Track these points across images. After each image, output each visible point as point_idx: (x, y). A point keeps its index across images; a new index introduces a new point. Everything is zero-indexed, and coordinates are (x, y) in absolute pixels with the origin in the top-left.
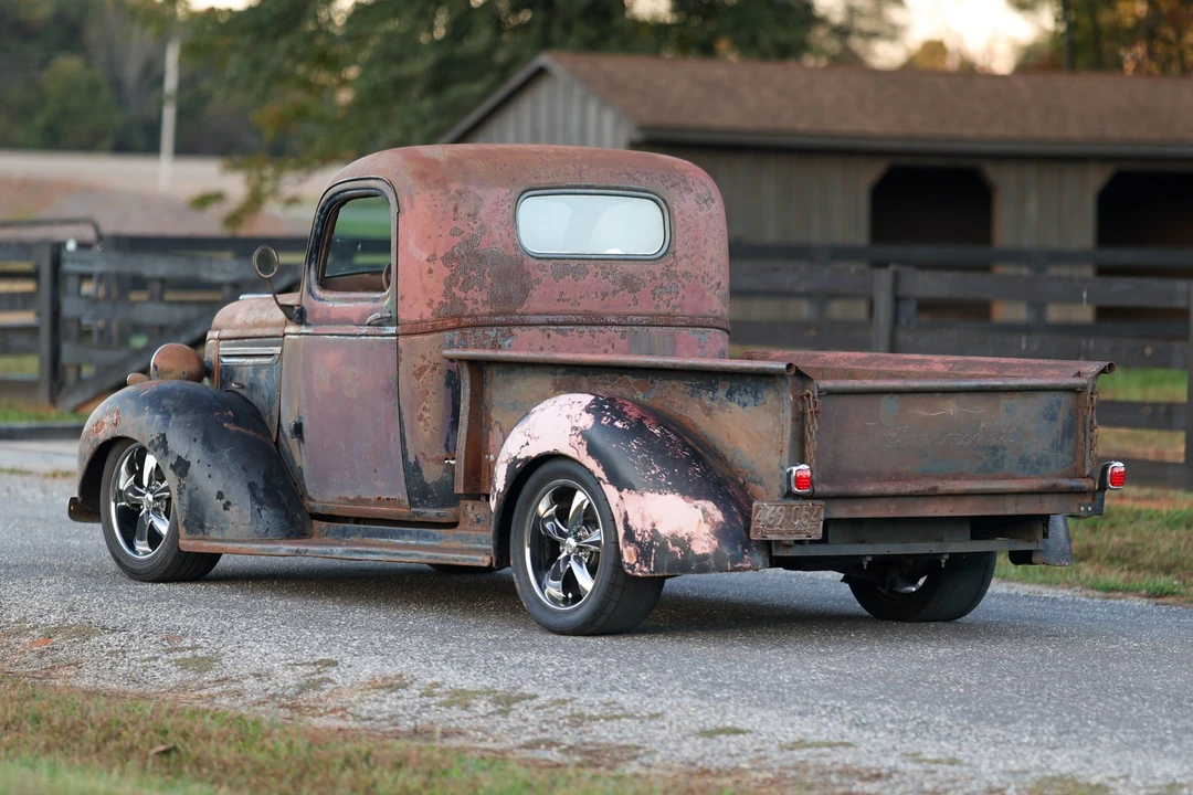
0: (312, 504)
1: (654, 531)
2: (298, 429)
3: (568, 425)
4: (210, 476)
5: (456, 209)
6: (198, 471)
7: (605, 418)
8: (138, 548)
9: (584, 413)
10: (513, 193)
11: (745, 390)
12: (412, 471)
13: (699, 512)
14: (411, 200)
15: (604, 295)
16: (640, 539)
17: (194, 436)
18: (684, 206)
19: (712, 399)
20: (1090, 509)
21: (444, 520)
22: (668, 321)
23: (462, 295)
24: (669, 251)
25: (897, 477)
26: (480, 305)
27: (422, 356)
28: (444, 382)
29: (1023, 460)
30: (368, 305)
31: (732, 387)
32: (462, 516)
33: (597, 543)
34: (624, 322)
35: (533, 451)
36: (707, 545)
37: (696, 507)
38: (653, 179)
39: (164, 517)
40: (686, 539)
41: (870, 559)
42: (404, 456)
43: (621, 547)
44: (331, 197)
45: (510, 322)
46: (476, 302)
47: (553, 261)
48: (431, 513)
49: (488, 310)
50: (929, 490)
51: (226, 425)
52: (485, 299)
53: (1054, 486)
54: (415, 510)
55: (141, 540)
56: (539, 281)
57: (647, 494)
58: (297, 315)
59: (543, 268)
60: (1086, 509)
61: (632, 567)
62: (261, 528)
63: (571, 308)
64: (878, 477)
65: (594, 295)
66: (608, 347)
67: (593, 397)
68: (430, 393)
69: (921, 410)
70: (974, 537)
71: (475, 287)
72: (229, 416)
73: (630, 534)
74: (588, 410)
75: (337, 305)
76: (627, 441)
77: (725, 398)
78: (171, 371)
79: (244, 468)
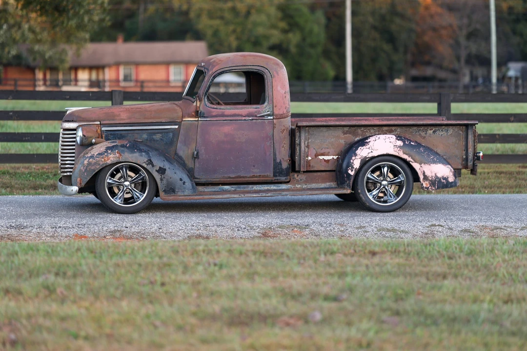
1: (436, 176)
2: (197, 154)
4: (175, 173)
6: (170, 172)
7: (406, 142)
9: (397, 141)
11: (442, 131)
12: (278, 165)
13: (449, 169)
14: (277, 73)
16: (430, 179)
17: (163, 159)
27: (284, 126)
30: (253, 109)
31: (435, 130)
32: (291, 179)
35: (375, 154)
36: (452, 179)
37: (447, 167)
40: (446, 178)
42: (275, 160)
43: (422, 182)
54: (275, 178)
57: (432, 165)
58: (200, 114)
61: (428, 188)
68: (286, 138)
73: (426, 178)
74: (398, 139)
76: (419, 149)
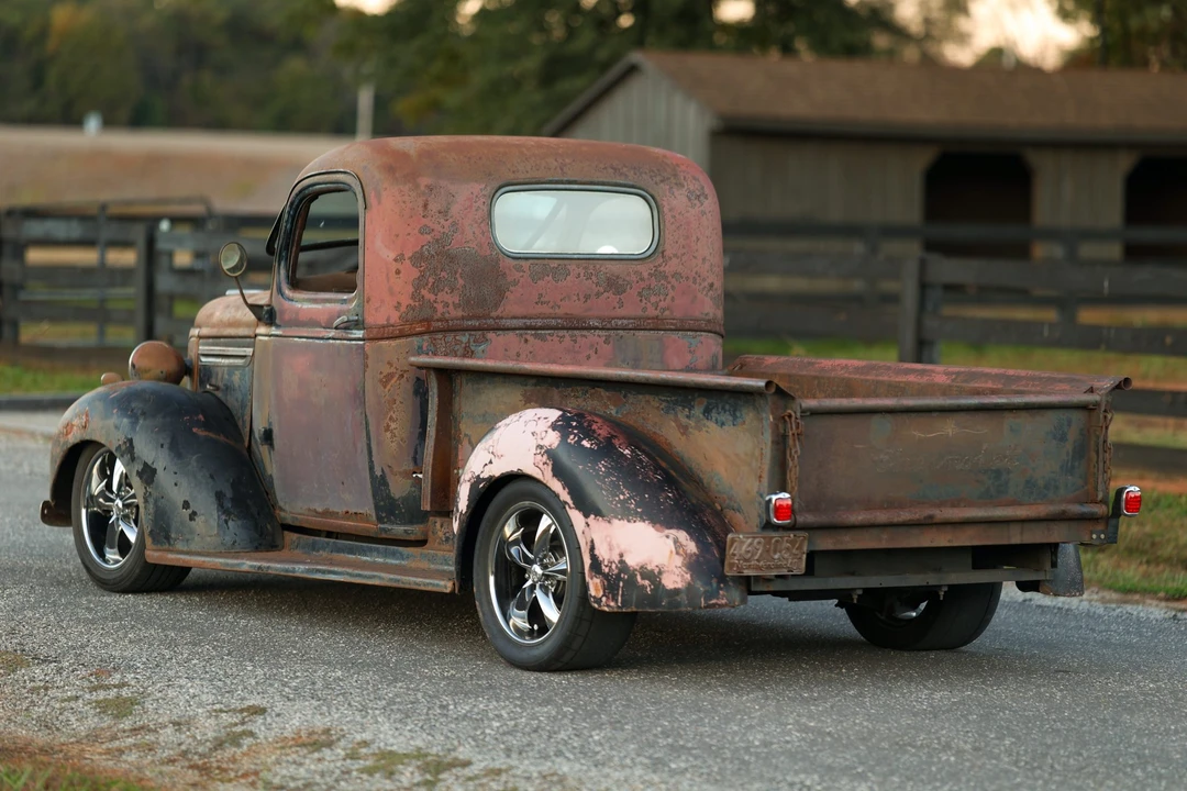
0: (282, 514)
1: (622, 562)
2: (268, 436)
3: (532, 443)
4: (176, 485)
5: (425, 206)
6: (164, 477)
7: (572, 437)
8: (108, 556)
9: (550, 430)
10: (488, 188)
11: (723, 408)
12: (379, 484)
13: (670, 542)
14: (378, 196)
15: (587, 297)
16: (607, 570)
17: (162, 441)
18: (674, 202)
19: (688, 417)
20: (1102, 536)
21: (412, 537)
22: (656, 325)
23: (432, 297)
24: (658, 251)
25: (890, 504)
26: (451, 308)
27: (389, 363)
28: (412, 391)
29: (1030, 484)
30: (337, 307)
31: (709, 404)
32: (430, 533)
33: (563, 572)
34: (609, 326)
35: (497, 470)
36: (679, 579)
37: (667, 537)
38: (641, 174)
39: (133, 525)
40: (656, 572)
41: (860, 592)
42: (371, 468)
43: (587, 579)
44: (300, 192)
45: (482, 325)
46: (447, 305)
47: (531, 261)
48: (399, 530)
49: (460, 313)
50: (925, 518)
51: (195, 430)
52: (457, 302)
53: (1064, 512)
54: (382, 526)
55: (111, 547)
56: (516, 283)
57: (615, 522)
58: (266, 315)
59: (520, 269)
60: (1099, 537)
61: (598, 601)
62: (228, 539)
63: (551, 311)
64: (868, 505)
65: (576, 298)
66: (591, 353)
67: (560, 413)
68: (398, 402)
69: (916, 431)
70: (977, 566)
71: (446, 289)
72: (198, 420)
73: (596, 564)
74: (554, 427)
75: (306, 306)
76: (595, 462)
77: (701, 416)
78: (149, 370)
79: (212, 477)
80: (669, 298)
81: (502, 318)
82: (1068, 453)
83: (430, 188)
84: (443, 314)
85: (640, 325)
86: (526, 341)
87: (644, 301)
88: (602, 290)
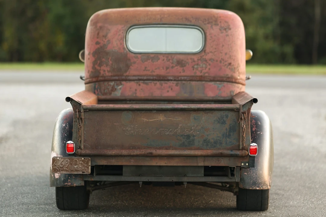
5: (98, 34)
10: (126, 27)
15: (167, 68)
18: (212, 31)
20: (247, 164)
22: (201, 79)
23: (99, 68)
24: (203, 50)
26: (106, 72)
29: (206, 142)
34: (177, 79)
38: (199, 20)
41: (142, 183)
45: (121, 79)
46: (104, 71)
47: (142, 55)
49: (110, 74)
50: (148, 154)
52: (109, 69)
56: (135, 63)
59: (137, 57)
60: (245, 164)
63: (150, 73)
65: (162, 68)
66: (170, 89)
69: (144, 119)
70: (205, 175)
71: (104, 65)
80: (207, 69)
81: (129, 76)
82: (226, 129)
83: (101, 27)
84: (103, 74)
85: (192, 79)
86: (139, 85)
87: (195, 70)
88: (174, 65)
